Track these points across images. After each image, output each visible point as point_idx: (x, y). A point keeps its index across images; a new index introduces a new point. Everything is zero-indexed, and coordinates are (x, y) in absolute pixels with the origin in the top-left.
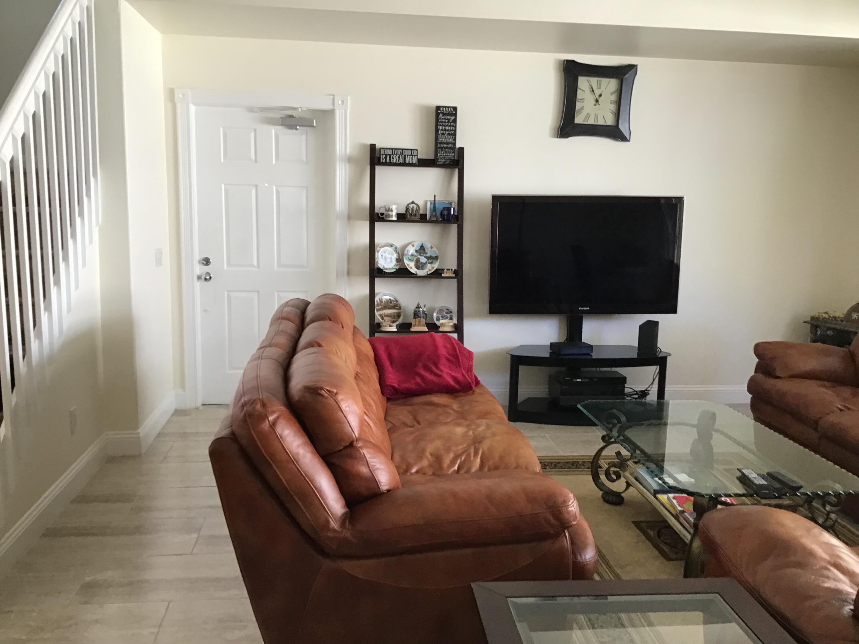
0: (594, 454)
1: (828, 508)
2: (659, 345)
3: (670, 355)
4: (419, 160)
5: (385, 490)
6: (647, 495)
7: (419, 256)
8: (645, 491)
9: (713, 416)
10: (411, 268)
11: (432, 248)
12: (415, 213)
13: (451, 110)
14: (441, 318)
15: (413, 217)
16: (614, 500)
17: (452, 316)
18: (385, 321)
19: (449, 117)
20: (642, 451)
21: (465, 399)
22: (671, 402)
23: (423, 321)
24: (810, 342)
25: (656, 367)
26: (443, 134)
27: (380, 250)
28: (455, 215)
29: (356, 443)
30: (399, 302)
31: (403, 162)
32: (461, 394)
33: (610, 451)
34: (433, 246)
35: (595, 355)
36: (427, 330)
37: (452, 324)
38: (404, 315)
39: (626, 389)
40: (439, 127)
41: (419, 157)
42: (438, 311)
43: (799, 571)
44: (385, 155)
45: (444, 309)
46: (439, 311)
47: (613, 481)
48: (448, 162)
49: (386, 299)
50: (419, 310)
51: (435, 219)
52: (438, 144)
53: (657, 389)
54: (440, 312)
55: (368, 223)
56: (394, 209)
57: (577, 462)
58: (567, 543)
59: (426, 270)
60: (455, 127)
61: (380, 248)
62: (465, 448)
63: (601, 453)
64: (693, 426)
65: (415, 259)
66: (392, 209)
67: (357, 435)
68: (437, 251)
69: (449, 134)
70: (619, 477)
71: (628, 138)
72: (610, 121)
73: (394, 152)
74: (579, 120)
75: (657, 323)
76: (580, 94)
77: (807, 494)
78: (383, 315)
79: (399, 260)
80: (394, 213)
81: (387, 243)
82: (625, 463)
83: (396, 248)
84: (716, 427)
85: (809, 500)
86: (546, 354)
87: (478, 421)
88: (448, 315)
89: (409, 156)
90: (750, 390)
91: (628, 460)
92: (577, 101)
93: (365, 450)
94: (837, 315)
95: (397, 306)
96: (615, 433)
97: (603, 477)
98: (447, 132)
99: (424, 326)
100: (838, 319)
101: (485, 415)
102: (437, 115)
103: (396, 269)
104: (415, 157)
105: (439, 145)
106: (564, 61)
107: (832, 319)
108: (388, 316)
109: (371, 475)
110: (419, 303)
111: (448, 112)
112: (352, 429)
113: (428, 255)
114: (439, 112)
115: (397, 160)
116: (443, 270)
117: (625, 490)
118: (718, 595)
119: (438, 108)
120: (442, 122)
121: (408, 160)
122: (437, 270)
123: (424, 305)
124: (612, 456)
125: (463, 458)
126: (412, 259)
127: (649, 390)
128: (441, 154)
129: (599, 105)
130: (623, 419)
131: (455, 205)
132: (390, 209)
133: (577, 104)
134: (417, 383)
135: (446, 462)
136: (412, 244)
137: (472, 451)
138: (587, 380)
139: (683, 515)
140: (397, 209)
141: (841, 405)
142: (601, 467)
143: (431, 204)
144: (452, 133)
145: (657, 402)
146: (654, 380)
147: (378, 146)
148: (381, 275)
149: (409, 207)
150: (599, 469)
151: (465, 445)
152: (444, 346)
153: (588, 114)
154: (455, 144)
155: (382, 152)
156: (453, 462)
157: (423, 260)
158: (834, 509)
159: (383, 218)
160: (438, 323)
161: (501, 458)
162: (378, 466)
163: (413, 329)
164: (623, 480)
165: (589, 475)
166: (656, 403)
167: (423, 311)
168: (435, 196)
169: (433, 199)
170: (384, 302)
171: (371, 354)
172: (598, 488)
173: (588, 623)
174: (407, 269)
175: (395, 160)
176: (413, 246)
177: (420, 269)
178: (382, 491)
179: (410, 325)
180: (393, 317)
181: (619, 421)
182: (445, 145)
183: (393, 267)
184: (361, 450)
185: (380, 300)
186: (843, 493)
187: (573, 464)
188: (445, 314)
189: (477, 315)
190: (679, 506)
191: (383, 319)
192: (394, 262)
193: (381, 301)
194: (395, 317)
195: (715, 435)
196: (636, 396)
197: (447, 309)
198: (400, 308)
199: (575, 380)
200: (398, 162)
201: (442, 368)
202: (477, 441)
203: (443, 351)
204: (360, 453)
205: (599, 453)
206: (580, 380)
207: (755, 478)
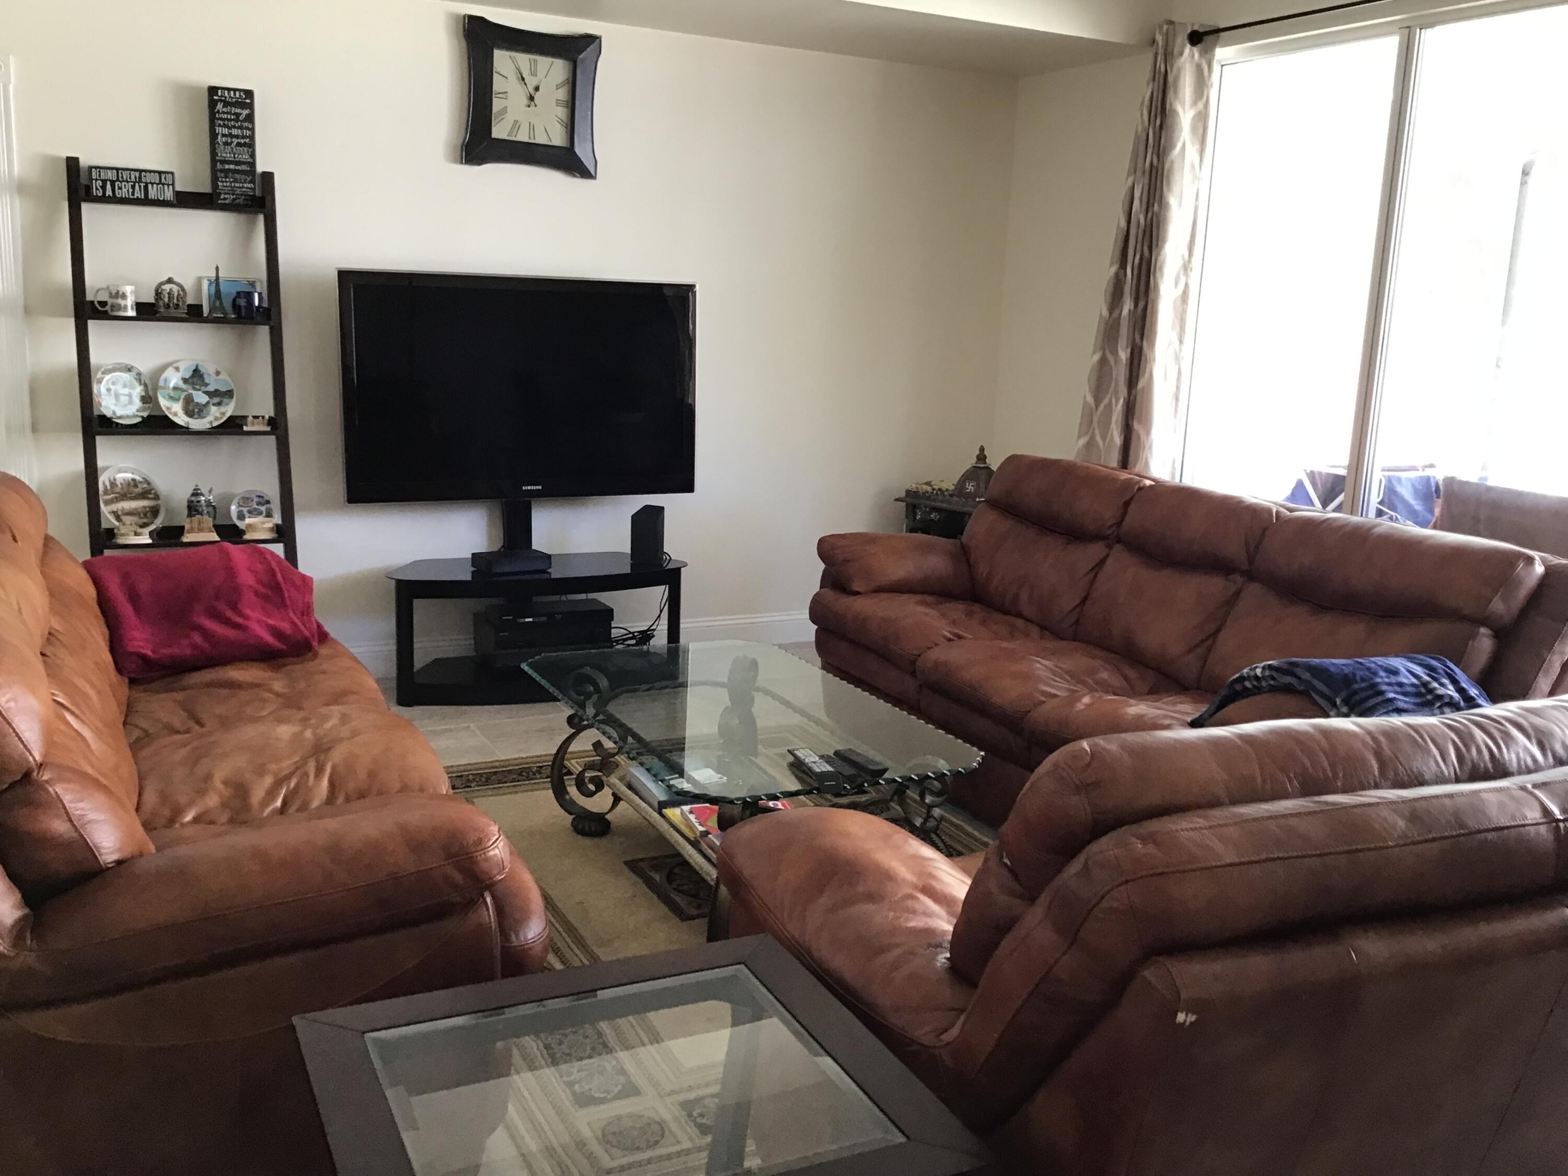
0: (554, 752)
1: (928, 799)
2: (666, 549)
3: (685, 565)
4: (178, 194)
5: (111, 863)
6: (647, 812)
7: (190, 391)
8: (644, 805)
9: (754, 664)
10: (176, 414)
11: (218, 373)
12: (175, 301)
13: (240, 95)
14: (247, 515)
15: (172, 310)
16: (593, 829)
17: (271, 509)
18: (124, 524)
19: (238, 111)
20: (635, 736)
21: (297, 669)
22: (691, 646)
23: (208, 521)
24: (906, 532)
25: (663, 587)
26: (226, 144)
27: (103, 379)
28: (262, 307)
29: (38, 773)
30: (153, 485)
31: (143, 197)
32: (291, 659)
33: (584, 743)
34: (219, 370)
35: (556, 573)
36: (218, 539)
37: (270, 525)
38: (167, 510)
39: (613, 631)
40: (217, 128)
41: (178, 188)
42: (239, 500)
43: (870, 907)
44: (102, 180)
45: (254, 496)
46: (242, 501)
47: (590, 794)
48: (241, 200)
49: (124, 480)
50: (199, 499)
51: (222, 316)
52: (218, 164)
53: (666, 627)
54: (244, 503)
55: (71, 323)
56: (128, 294)
57: (528, 768)
58: (489, 916)
59: (210, 418)
60: (252, 130)
61: (103, 373)
62: (296, 762)
63: (568, 748)
64: (722, 685)
65: (183, 397)
66: (123, 293)
67: (37, 758)
68: (229, 380)
69: (239, 144)
70: (600, 786)
71: (593, 172)
72: (557, 138)
73: (120, 175)
74: (499, 131)
75: (661, 510)
76: (498, 84)
77: (895, 781)
78: (120, 513)
79: (148, 399)
80: (130, 302)
81: (119, 364)
82: (612, 759)
83: (139, 374)
84: (759, 683)
85: (900, 789)
86: (466, 575)
87: (324, 710)
88: (263, 508)
89: (155, 185)
90: (814, 617)
91: (614, 755)
92: (494, 95)
93: (58, 785)
94: (944, 486)
95: (150, 494)
96: (590, 711)
97: (573, 791)
98: (235, 141)
99: (211, 531)
100: (946, 493)
101: (337, 698)
102: (212, 104)
103: (142, 417)
104: (168, 188)
105: (219, 166)
106: (464, 16)
107: (937, 493)
108: (129, 513)
109: (75, 835)
110: (197, 486)
111: (234, 100)
112: (25, 746)
113: (211, 388)
114: (216, 98)
115: (128, 191)
116: (245, 417)
117: (610, 810)
118: (742, 966)
119: (213, 90)
120: (221, 119)
121: (153, 193)
122: (230, 417)
123: (209, 489)
124: (586, 751)
125: (292, 785)
126: (177, 397)
127: (654, 630)
128: (225, 184)
129: (536, 106)
130: (604, 683)
131: (262, 287)
132: (121, 293)
133: (495, 101)
134: (194, 646)
135: (258, 794)
136: (175, 365)
137: (311, 767)
138: (544, 619)
139: (707, 839)
140: (136, 293)
141: (950, 632)
142: (570, 773)
143: (210, 284)
144: (245, 142)
145: (669, 649)
146: (661, 611)
147: (84, 162)
148: (109, 429)
149: (162, 290)
150: (565, 778)
151: (296, 759)
152: (249, 569)
153: (516, 122)
154: (253, 165)
155: (94, 174)
156: (271, 794)
157: (200, 398)
158: (938, 800)
159: (106, 312)
160: (241, 525)
161: (372, 775)
162: (92, 816)
163: (187, 538)
164: (607, 792)
165: (548, 789)
166: (666, 650)
167: (209, 504)
168: (217, 269)
169: (214, 275)
170: (119, 485)
171: (90, 591)
172: (566, 810)
173: (545, 1052)
174: (166, 417)
175: (124, 192)
176: (177, 369)
177: (196, 416)
178: (102, 863)
179: (180, 530)
180: (142, 516)
181: (598, 690)
182: (232, 167)
183: (137, 413)
184: (51, 786)
185: (110, 480)
186: (949, 774)
187: (520, 772)
188: (257, 507)
189: (323, 506)
190: (701, 824)
191: (118, 518)
192: (138, 403)
193: (113, 484)
194: (145, 515)
195: (759, 698)
196: (633, 642)
197: (259, 497)
198: (157, 497)
199: (522, 620)
200: (131, 197)
201: (248, 612)
202: (320, 750)
203: (247, 579)
204: (48, 792)
205: (563, 749)
206: (531, 620)
207: (815, 762)
